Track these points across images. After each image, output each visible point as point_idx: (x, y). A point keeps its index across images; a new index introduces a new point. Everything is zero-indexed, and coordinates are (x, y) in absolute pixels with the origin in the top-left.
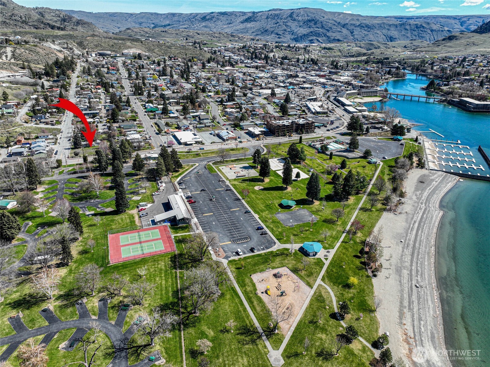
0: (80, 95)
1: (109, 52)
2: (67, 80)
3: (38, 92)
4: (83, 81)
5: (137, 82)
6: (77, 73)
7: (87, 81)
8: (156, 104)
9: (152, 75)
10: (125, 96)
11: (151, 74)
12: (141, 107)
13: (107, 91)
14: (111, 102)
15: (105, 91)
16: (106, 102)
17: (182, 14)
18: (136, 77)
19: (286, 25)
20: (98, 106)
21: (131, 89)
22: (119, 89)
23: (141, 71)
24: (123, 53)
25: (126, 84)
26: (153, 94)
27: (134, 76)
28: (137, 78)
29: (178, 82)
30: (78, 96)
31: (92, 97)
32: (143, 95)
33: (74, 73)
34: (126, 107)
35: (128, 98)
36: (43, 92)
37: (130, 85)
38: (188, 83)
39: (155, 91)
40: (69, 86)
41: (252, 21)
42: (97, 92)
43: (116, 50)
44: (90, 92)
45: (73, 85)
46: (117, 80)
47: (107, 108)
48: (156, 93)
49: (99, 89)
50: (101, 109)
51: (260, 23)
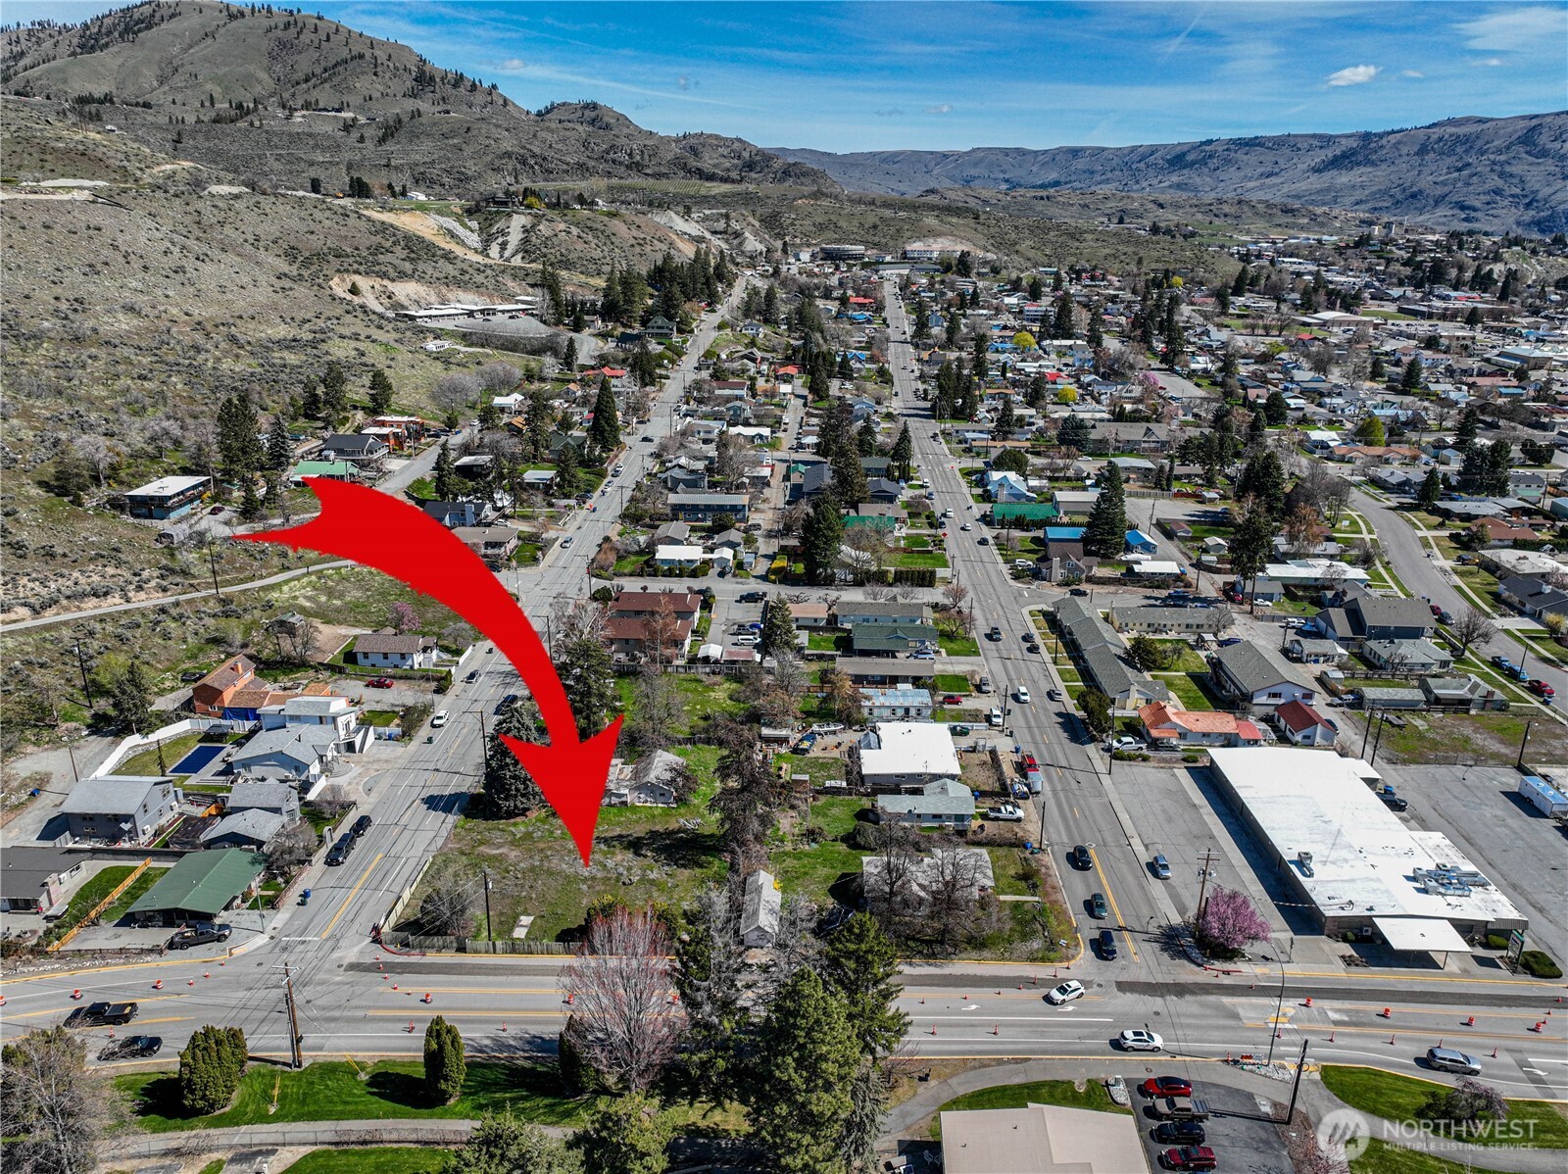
0: (700, 401)
1: (859, 249)
2: (676, 338)
3: (542, 379)
4: (737, 342)
5: (952, 355)
6: (723, 311)
7: (753, 343)
8: (1038, 473)
9: (1008, 333)
10: (889, 416)
11: (1005, 328)
12: (963, 483)
13: (818, 390)
14: (821, 449)
15: (811, 389)
16: (801, 446)
17: (1103, 149)
18: (944, 336)
19: (1501, 175)
20: (759, 463)
21: (921, 387)
22: (870, 386)
23: (964, 316)
24: (905, 253)
25: (903, 361)
26: (1021, 418)
27: (937, 331)
28: (950, 342)
29: (1132, 367)
30: (693, 405)
31: (748, 413)
32: (970, 417)
33: (714, 311)
34: (886, 485)
35: (905, 436)
36: (563, 381)
37: (916, 366)
38: (1172, 370)
39: (1030, 404)
40: (672, 362)
41: (1359, 164)
42: (771, 394)
43: (883, 241)
44: (743, 392)
45: (690, 361)
46: (869, 346)
47: (795, 478)
48: (1032, 412)
49: (788, 379)
50: (764, 482)
51: (1393, 168)
